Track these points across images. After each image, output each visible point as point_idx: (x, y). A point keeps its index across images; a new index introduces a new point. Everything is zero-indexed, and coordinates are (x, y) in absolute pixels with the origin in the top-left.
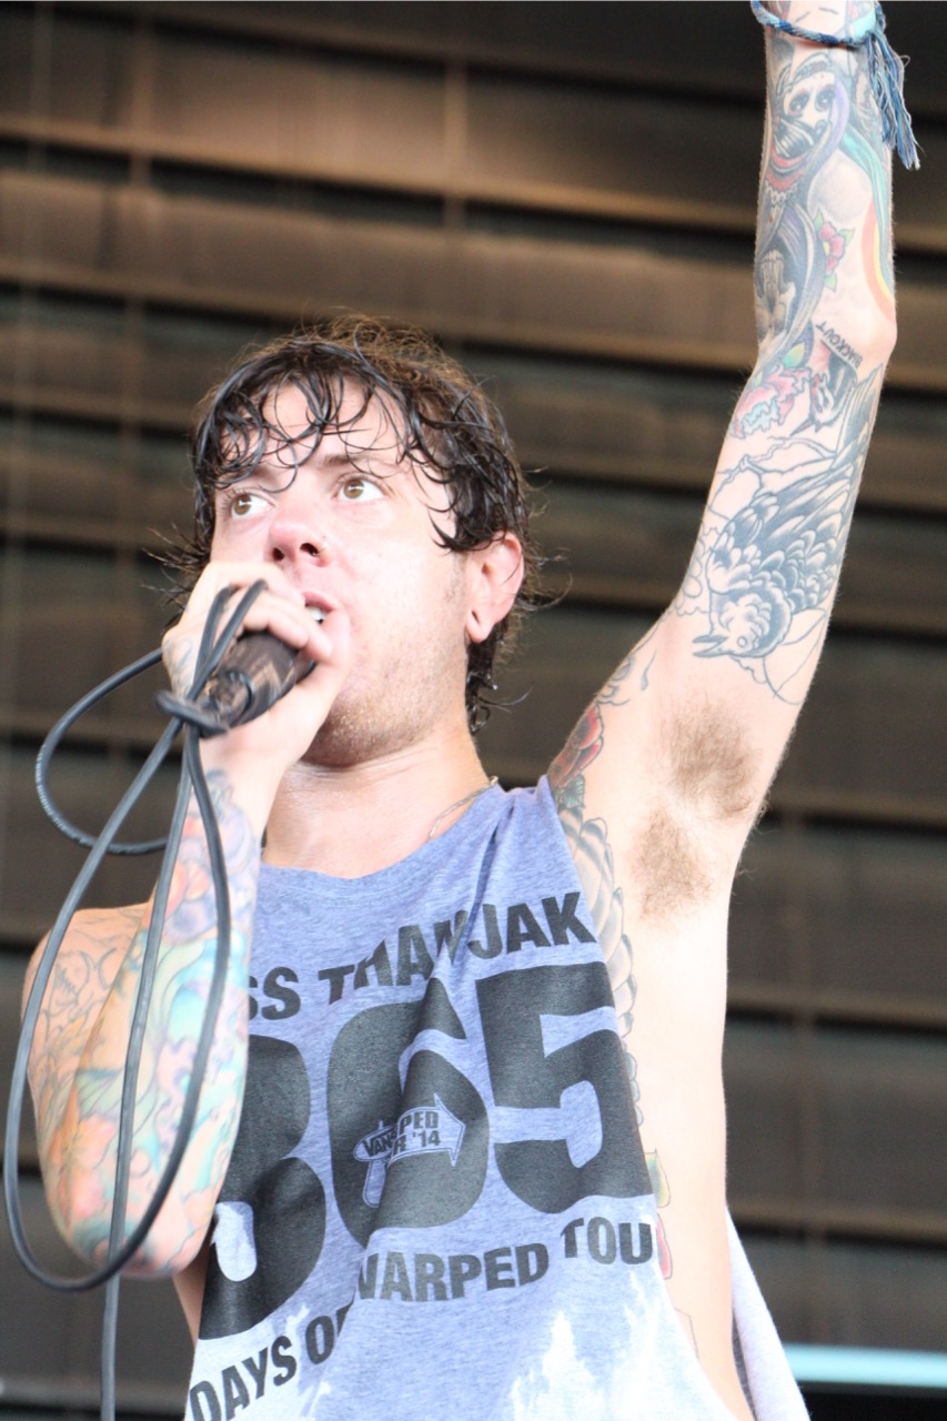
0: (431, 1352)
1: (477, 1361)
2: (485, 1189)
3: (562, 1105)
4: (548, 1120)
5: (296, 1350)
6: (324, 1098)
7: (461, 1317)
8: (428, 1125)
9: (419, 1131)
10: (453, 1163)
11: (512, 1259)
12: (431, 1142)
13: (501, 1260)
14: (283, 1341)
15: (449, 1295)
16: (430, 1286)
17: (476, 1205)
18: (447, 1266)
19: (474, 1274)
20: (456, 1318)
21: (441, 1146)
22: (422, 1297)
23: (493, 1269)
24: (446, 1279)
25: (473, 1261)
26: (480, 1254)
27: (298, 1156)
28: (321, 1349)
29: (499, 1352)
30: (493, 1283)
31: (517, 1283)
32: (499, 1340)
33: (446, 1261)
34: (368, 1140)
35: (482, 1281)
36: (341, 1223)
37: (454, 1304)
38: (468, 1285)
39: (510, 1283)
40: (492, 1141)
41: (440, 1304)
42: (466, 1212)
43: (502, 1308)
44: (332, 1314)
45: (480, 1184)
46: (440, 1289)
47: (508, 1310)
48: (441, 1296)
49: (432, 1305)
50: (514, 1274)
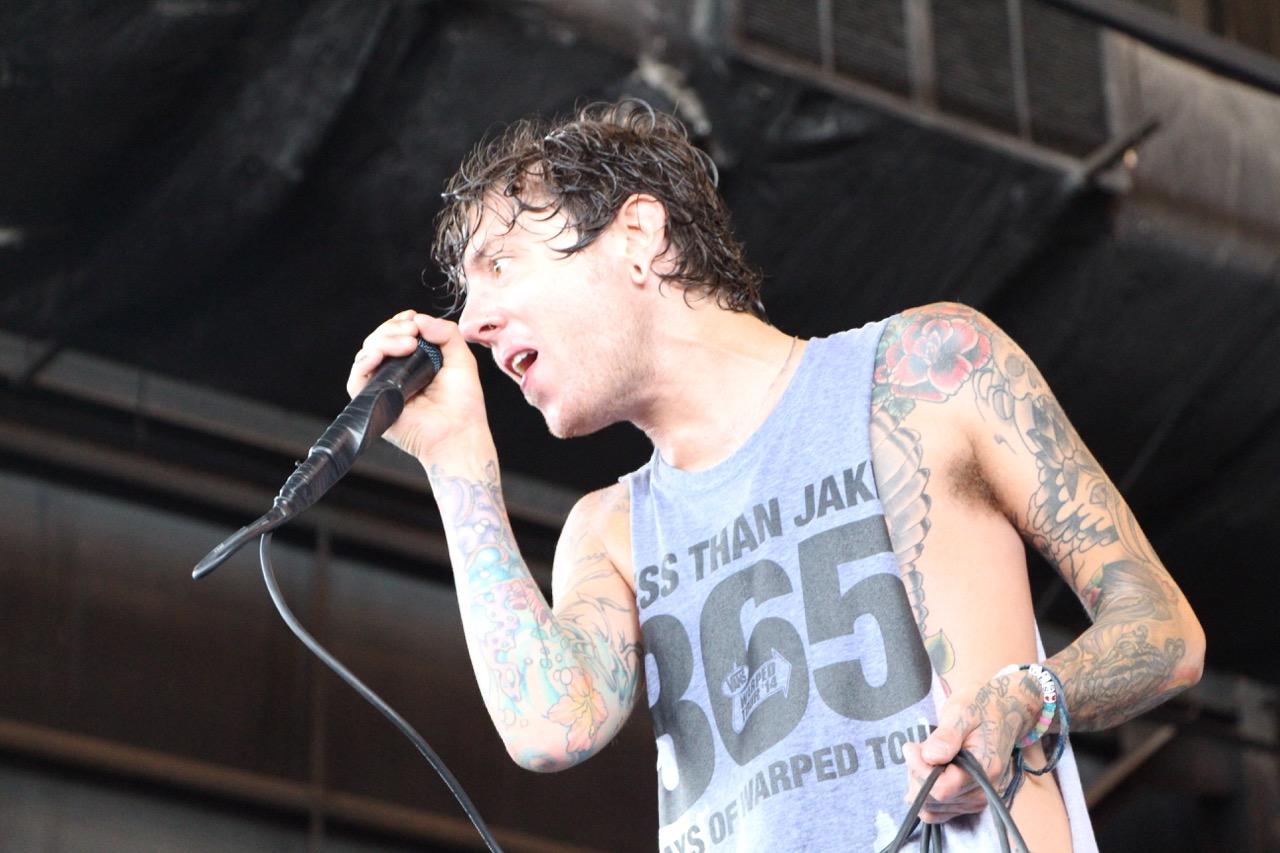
0: (785, 829)
1: (819, 837)
2: (809, 705)
3: (856, 631)
4: (846, 645)
5: (704, 835)
6: (700, 654)
7: (802, 801)
8: (769, 675)
9: (765, 682)
10: (786, 696)
11: (832, 756)
12: (772, 686)
13: (825, 758)
14: (695, 829)
15: (793, 785)
16: (780, 782)
17: (804, 718)
18: (789, 765)
19: (807, 769)
20: (799, 803)
21: (778, 687)
22: (776, 791)
23: (821, 766)
24: (790, 774)
25: (808, 760)
26: (810, 753)
27: (689, 699)
28: (718, 835)
29: (832, 830)
30: (822, 777)
31: (838, 776)
32: (830, 821)
33: (788, 762)
34: (729, 678)
35: (813, 773)
36: (724, 747)
37: (796, 791)
38: (804, 776)
39: (833, 776)
40: (811, 670)
41: (787, 792)
42: (797, 725)
43: (830, 795)
44: (722, 810)
45: (805, 703)
46: (786, 781)
47: (834, 797)
48: (787, 787)
49: (782, 794)
50: (835, 768)
